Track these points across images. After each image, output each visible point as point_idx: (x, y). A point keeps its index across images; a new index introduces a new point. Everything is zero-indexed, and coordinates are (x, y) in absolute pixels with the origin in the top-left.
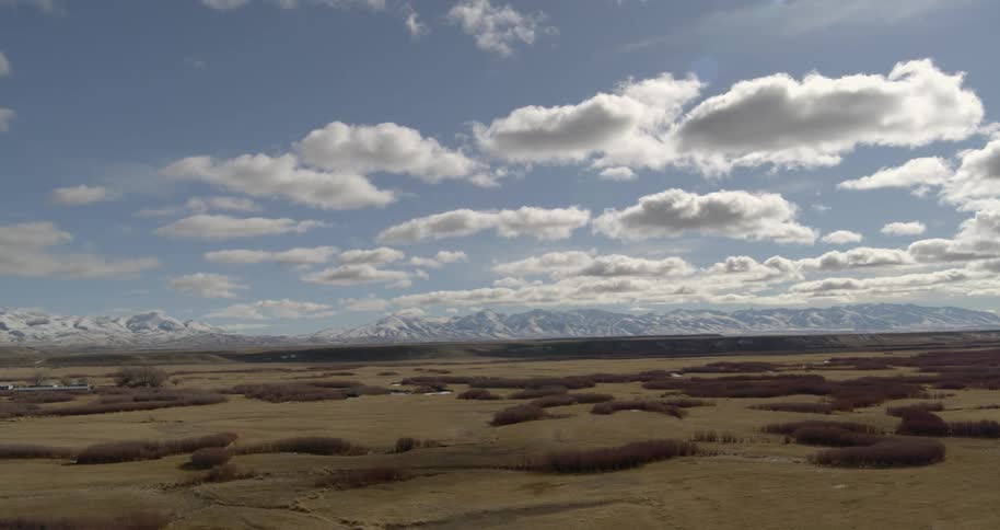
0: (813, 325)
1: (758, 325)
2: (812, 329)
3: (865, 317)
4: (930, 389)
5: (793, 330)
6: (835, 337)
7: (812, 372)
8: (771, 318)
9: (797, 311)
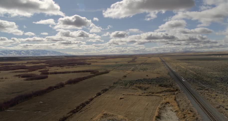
0: (22, 54)
1: (8, 54)
2: (22, 55)
3: (35, 53)
4: (47, 67)
5: (17, 55)
6: (28, 57)
7: (23, 65)
8: (12, 52)
9: (18, 51)
